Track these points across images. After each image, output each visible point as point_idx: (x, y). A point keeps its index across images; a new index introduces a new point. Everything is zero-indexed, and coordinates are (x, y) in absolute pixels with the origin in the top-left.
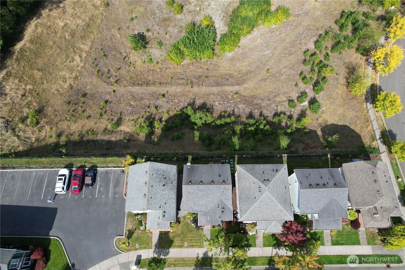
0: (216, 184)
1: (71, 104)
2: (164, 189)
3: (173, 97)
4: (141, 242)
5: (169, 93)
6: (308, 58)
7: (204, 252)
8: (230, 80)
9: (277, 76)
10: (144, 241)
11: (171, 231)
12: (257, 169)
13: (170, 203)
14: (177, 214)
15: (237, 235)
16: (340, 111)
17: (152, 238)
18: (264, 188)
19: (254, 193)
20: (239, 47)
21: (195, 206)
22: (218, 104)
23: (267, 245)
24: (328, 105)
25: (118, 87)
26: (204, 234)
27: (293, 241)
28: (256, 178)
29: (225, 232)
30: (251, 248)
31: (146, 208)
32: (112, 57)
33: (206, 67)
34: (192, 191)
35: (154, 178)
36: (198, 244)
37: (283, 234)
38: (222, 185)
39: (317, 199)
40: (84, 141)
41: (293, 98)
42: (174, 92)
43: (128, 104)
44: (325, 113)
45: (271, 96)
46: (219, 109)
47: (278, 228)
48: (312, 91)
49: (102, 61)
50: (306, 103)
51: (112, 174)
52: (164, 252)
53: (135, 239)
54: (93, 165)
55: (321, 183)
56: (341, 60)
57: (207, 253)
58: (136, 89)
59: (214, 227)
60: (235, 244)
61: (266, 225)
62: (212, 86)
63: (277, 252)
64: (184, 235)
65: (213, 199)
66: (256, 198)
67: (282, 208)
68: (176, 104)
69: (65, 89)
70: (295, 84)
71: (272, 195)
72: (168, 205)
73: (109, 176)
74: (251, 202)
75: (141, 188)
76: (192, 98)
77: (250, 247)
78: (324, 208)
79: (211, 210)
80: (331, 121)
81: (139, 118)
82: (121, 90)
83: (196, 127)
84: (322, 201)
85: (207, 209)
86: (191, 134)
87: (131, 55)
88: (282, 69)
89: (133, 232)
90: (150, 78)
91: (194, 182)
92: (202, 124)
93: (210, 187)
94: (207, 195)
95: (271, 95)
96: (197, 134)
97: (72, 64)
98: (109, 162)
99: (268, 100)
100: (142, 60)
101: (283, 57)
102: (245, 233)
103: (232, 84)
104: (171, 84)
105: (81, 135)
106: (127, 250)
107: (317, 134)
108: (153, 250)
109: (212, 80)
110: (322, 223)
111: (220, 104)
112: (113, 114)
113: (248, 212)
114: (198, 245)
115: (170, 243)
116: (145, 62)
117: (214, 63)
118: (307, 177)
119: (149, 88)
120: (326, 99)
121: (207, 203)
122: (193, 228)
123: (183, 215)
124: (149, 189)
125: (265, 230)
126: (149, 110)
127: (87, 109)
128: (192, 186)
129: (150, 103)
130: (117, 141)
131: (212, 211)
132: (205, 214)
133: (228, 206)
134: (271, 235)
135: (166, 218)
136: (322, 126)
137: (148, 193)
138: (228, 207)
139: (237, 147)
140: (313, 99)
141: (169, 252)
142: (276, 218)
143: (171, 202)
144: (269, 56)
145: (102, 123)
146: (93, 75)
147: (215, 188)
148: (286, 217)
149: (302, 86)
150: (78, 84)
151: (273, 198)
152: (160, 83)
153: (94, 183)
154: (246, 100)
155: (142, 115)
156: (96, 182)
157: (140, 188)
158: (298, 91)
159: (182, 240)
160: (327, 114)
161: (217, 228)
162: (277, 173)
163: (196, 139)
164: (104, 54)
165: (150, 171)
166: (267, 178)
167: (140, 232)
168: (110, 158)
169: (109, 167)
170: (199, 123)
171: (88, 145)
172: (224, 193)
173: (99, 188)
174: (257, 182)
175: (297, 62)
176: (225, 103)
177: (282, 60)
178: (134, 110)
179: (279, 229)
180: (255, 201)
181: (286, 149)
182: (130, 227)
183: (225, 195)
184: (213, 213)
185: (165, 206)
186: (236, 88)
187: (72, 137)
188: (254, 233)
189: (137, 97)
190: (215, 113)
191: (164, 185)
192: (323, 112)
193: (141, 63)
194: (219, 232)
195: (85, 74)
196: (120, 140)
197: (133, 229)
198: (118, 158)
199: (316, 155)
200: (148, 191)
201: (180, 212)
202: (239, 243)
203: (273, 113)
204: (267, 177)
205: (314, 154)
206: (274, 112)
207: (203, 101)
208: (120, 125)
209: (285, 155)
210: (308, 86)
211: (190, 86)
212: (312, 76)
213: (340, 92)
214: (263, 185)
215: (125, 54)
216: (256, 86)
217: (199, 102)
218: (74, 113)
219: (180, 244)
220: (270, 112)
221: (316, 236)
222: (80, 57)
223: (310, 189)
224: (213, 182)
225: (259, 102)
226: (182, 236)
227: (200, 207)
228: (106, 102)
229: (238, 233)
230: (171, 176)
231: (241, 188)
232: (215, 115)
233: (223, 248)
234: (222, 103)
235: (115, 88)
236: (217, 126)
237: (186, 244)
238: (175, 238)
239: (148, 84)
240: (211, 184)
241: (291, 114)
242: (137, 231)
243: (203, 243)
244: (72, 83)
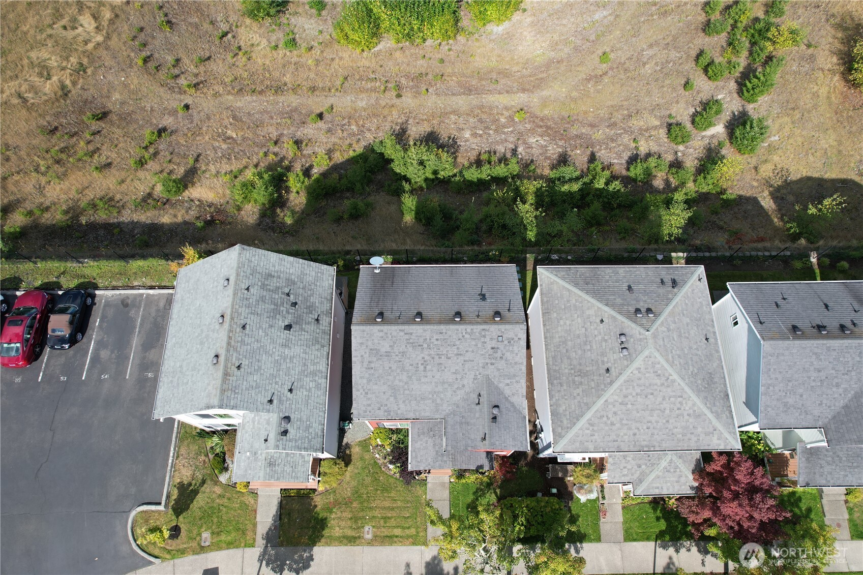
0: (471, 323)
1: (58, 134)
2: (288, 340)
3: (347, 120)
4: (220, 524)
5: (334, 110)
6: (716, 16)
7: (428, 557)
8: (503, 81)
9: (632, 68)
10: (230, 521)
11: (321, 488)
12: (607, 277)
13: (310, 390)
14: (342, 432)
15: (538, 502)
16: (828, 141)
17: (255, 511)
18: (638, 336)
19: (603, 354)
20: (525, 10)
21: (395, 398)
22: (472, 135)
23: (637, 534)
24: (787, 129)
25: (196, 97)
26: (428, 497)
27: (739, 524)
28: (607, 305)
29: (498, 491)
30: (584, 545)
31: (216, 402)
32: (190, 29)
33: (440, 56)
34: (385, 347)
35: (253, 300)
36: (407, 532)
37: (699, 498)
38: (491, 324)
39: (823, 375)
40: (81, 225)
41: (679, 119)
42: (349, 109)
43: (219, 136)
44: (780, 152)
45: (618, 117)
46: (474, 146)
47: (680, 476)
48: (735, 95)
49: (159, 36)
50: (718, 129)
51: (139, 307)
52: (296, 557)
53: (198, 513)
54: (84, 283)
55: (832, 323)
56: (817, 10)
57: (440, 561)
58: (245, 102)
59: (461, 474)
60: (533, 532)
61: (639, 466)
62: (453, 94)
63: (670, 558)
64: (361, 503)
65: (459, 377)
66: (612, 370)
67: (702, 406)
68: (354, 135)
69: (45, 94)
70: (683, 82)
71: (667, 361)
72: (300, 394)
73: (132, 313)
74: (593, 384)
75: (207, 336)
76: (400, 121)
77: (581, 542)
78: (846, 407)
79: (454, 413)
80: (799, 170)
81: (246, 167)
82: (204, 104)
83: (407, 187)
84: (838, 385)
85: (437, 411)
86: (393, 208)
87: (242, 30)
88: (643, 51)
89: (196, 492)
90: (288, 78)
91: (392, 316)
92: (426, 180)
93: (449, 333)
94: (437, 360)
95: (615, 114)
96: (409, 202)
97: (70, 34)
98: (135, 273)
99: (609, 126)
100: (270, 42)
101: (644, 22)
102: (565, 495)
103: (509, 89)
104: (341, 89)
105: (74, 212)
106: (169, 552)
107: (762, 206)
108: (257, 551)
109: (452, 82)
110: (829, 464)
111: (475, 135)
112: (176, 159)
113: (583, 422)
114: (408, 537)
115: (314, 528)
116: (277, 46)
117: (458, 48)
118: (777, 305)
119: (281, 99)
120: (778, 114)
121: (440, 388)
122: (391, 480)
123: (360, 437)
124: (230, 338)
125: (636, 483)
126: (276, 149)
127: (104, 148)
128: (386, 328)
129: (281, 135)
130: (178, 225)
131: (458, 419)
132: (434, 428)
133: (513, 399)
134: (650, 502)
135: (290, 440)
136: (771, 186)
137: (228, 351)
138: (513, 405)
139: (531, 235)
140: (740, 117)
141: (311, 558)
142: (679, 440)
143: (312, 385)
144: (605, 21)
145: (140, 180)
146: (131, 66)
147: (467, 336)
148: (716, 437)
149: (704, 87)
150: (86, 87)
151: (670, 370)
152: (313, 89)
153: (79, 336)
154: (548, 128)
155: (255, 161)
156: (89, 332)
157: (204, 335)
158: (694, 100)
159: (355, 519)
160: (785, 153)
161: (471, 478)
162: (675, 290)
163: (409, 218)
164: (166, 19)
165: (238, 275)
166: (646, 306)
167: (218, 490)
168: (140, 263)
169: (133, 288)
170: (417, 176)
171: (91, 237)
172: (499, 354)
173: (96, 350)
174: (613, 317)
175: (686, 30)
176: (489, 134)
177: (642, 30)
178: (236, 150)
179: (683, 479)
180: (608, 380)
181: (678, 239)
182: (185, 474)
183: (503, 362)
184: (461, 423)
185: (288, 399)
186: (520, 99)
187: (47, 215)
188: (593, 496)
189: (248, 121)
190: (462, 157)
191: (288, 327)
192: (771, 149)
193: (268, 49)
194: (479, 492)
195: (109, 62)
196: (185, 223)
197: (194, 482)
198: (163, 262)
199: (775, 256)
200: (229, 344)
201: (350, 428)
202: (549, 530)
203: (626, 156)
204: (645, 301)
205: (767, 254)
206: (629, 154)
207: (429, 129)
208: (190, 185)
209: (681, 254)
210: (720, 84)
211: (394, 95)
212: (734, 59)
213: (823, 91)
214: (633, 325)
215: (224, 27)
216: (574, 94)
217: (415, 131)
218: (63, 156)
219: (350, 533)
220: (616, 153)
221: (798, 507)
222: (96, 17)
223: (797, 342)
224: (461, 317)
225: (584, 131)
226: (355, 505)
227: (414, 403)
228: (161, 131)
229: (540, 495)
230: (315, 300)
231: (556, 340)
232: (462, 160)
233: (494, 548)
234: (481, 132)
235: (189, 101)
236: (470, 184)
237: (368, 532)
238: (331, 512)
239: (279, 89)
240: (451, 321)
241: (676, 159)
242: (206, 488)
243: (426, 530)
244: (68, 82)
